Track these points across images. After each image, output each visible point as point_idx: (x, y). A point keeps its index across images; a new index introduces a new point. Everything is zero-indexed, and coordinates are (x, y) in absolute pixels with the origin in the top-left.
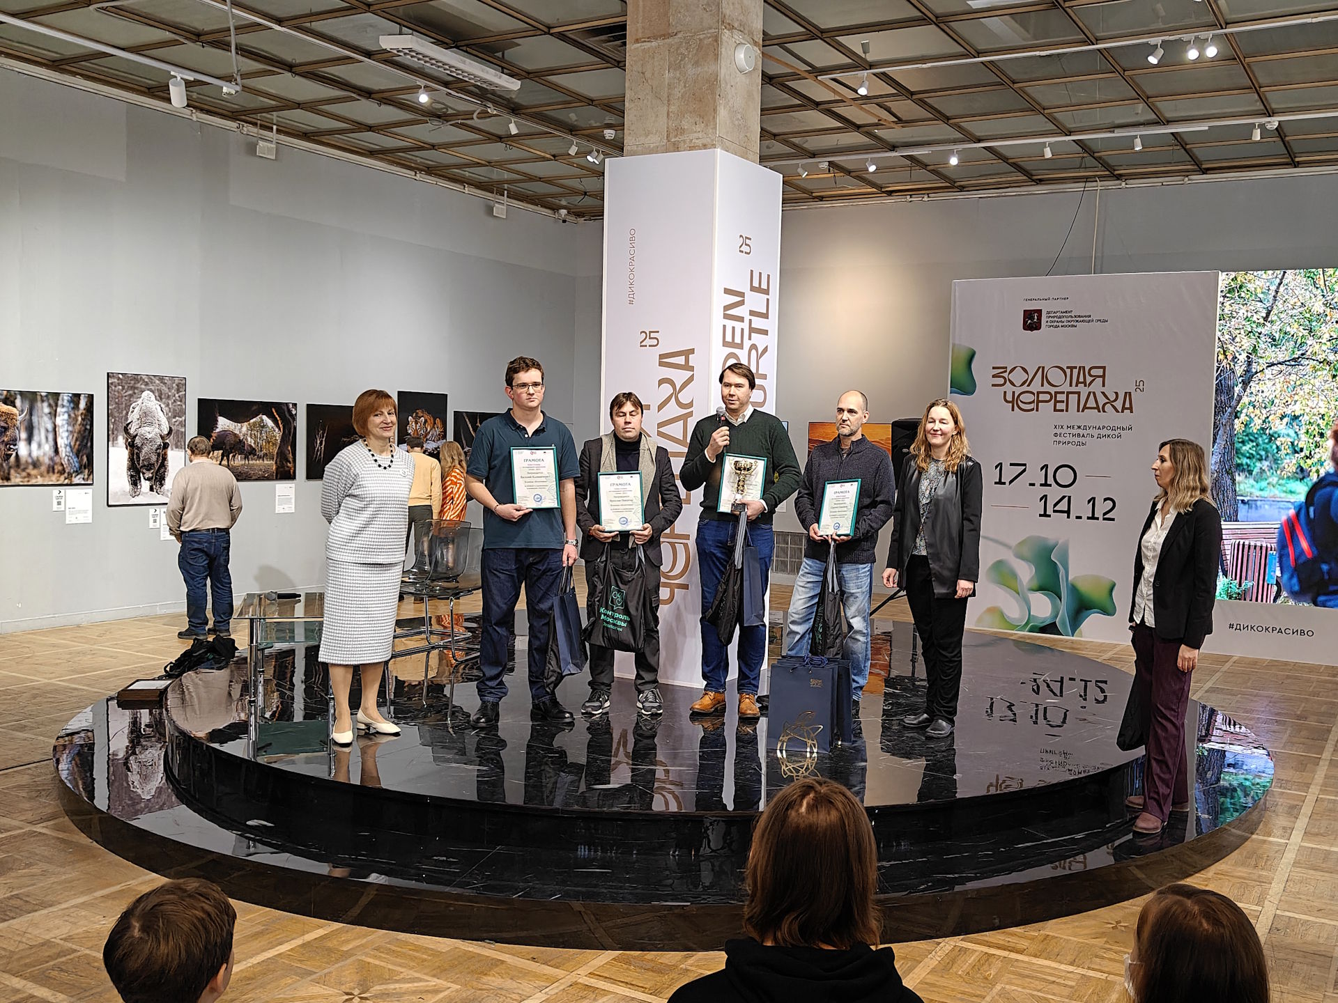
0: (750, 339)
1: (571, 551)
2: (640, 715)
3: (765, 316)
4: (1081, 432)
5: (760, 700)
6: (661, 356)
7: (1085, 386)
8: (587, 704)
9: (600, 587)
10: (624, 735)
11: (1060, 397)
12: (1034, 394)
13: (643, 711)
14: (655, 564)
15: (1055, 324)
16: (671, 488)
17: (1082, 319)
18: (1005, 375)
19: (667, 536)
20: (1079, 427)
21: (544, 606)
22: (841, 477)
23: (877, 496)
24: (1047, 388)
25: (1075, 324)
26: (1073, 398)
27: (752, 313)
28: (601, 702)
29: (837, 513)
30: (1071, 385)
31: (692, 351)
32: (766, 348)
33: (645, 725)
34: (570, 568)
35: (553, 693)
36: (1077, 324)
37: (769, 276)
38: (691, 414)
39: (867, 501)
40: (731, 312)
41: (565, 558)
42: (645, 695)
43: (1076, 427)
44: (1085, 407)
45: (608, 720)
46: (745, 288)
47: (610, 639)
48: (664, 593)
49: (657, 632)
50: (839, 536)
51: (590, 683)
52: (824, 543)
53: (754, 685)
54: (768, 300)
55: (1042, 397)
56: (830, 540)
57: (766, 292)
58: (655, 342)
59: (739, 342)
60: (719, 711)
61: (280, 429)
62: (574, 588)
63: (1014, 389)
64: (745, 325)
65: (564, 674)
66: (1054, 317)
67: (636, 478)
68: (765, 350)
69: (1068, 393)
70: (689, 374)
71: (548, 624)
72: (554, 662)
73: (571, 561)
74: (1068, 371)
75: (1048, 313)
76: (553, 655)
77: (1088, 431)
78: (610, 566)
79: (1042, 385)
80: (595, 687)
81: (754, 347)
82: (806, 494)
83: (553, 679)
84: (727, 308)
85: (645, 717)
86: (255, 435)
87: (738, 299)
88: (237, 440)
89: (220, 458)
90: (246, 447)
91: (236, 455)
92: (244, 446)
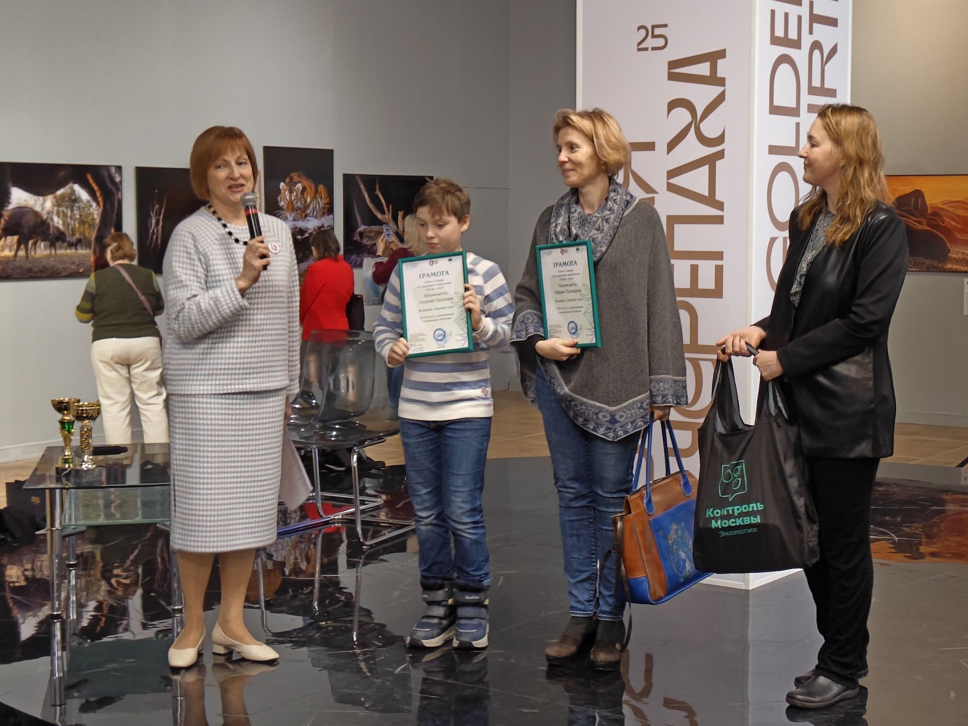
0: (811, 32)
6: (672, 64)
31: (722, 54)
32: (836, 45)
38: (721, 155)
58: (660, 42)
59: (795, 37)
61: (98, 203)
64: (804, 11)
68: (835, 49)
70: (717, 90)
81: (817, 45)
86: (63, 212)
88: (39, 221)
89: (15, 247)
90: (51, 231)
91: (37, 241)
92: (48, 229)
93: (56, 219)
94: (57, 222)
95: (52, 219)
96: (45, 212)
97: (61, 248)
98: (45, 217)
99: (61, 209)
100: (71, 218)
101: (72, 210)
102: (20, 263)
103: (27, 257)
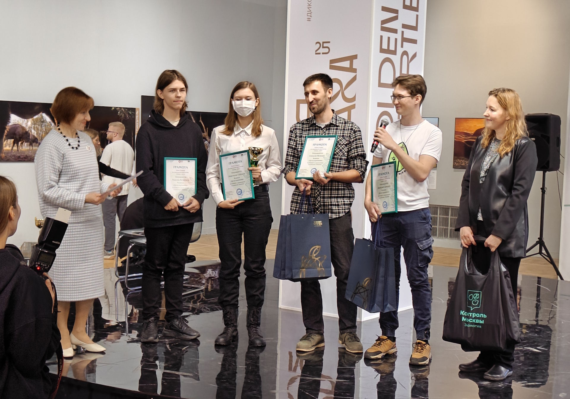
0: (402, 46)
3: (415, 28)
6: (332, 61)
27: (404, 26)
31: (355, 57)
32: (416, 53)
38: (353, 107)
40: (386, 25)
46: (399, 6)
54: (417, 16)
57: (416, 9)
58: (326, 50)
59: (393, 49)
64: (399, 36)
68: (415, 56)
70: (353, 75)
84: (383, 22)
86: (37, 127)
87: (393, 15)
88: (24, 132)
89: (12, 145)
90: (31, 138)
91: (23, 142)
92: (29, 136)
93: (33, 131)
94: (34, 133)
95: (31, 131)
97: (35, 146)
98: (27, 130)
99: (35, 126)
100: (40, 130)
101: (41, 127)
102: (15, 153)
103: (18, 150)
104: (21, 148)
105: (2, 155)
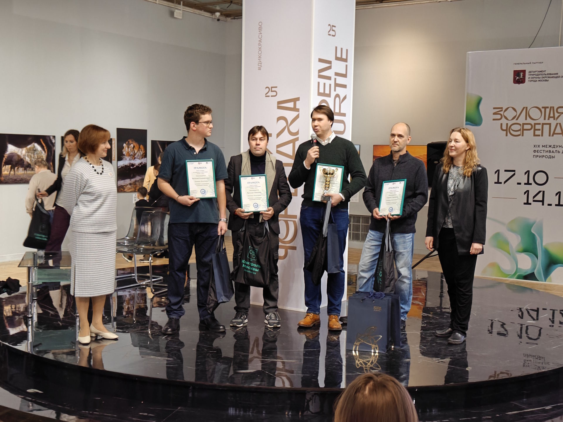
0: (335, 90)
1: (223, 226)
2: (267, 328)
3: (345, 76)
4: (551, 149)
5: (341, 319)
6: (279, 103)
7: (554, 119)
8: (234, 321)
9: (241, 247)
10: (257, 340)
11: (537, 127)
12: (520, 125)
13: (268, 326)
14: (276, 232)
15: (534, 79)
16: (285, 185)
17: (552, 76)
18: (502, 113)
19: (283, 216)
20: (550, 146)
21: (207, 260)
22: (392, 178)
23: (417, 190)
24: (529, 121)
25: (547, 79)
26: (546, 127)
27: (337, 74)
28: (242, 319)
29: (391, 201)
30: (545, 119)
31: (298, 99)
32: (346, 96)
33: (270, 334)
34: (223, 236)
35: (212, 314)
36: (549, 79)
37: (347, 50)
38: (297, 139)
39: (410, 193)
40: (322, 74)
41: (219, 230)
42: (269, 315)
43: (548, 146)
44: (554, 133)
45: (247, 331)
46: (332, 58)
47: (248, 279)
48: (281, 252)
49: (277, 276)
50: (393, 215)
51: (235, 308)
52: (383, 220)
53: (338, 310)
54: (347, 66)
55: (526, 127)
56: (387, 219)
57: (346, 60)
58: (274, 94)
59: (328, 93)
60: (316, 326)
61: (45, 152)
62: (225, 248)
63: (507, 122)
64: (332, 82)
65: (219, 302)
66: (533, 75)
67: (263, 179)
68: (345, 98)
69: (543, 124)
70: (296, 113)
71: (208, 271)
72: (212, 294)
73: (223, 232)
74: (543, 110)
75: (530, 72)
76: (212, 291)
77: (556, 149)
78: (248, 234)
79: (526, 119)
80: (239, 310)
81: (337, 96)
82: (370, 189)
83: (212, 305)
84: (320, 71)
85: (270, 329)
86: (30, 155)
87: (327, 65)
88: (20, 159)
89: (10, 170)
90: (25, 163)
91: (19, 167)
92: (24, 162)
93: (27, 158)
94: (27, 159)
95: (25, 158)
96: (22, 155)
97: (29, 171)
98: (22, 157)
99: (29, 154)
100: (33, 158)
101: (34, 155)
102: (12, 177)
103: (15, 174)
104: (17, 173)
105: (1, 178)
